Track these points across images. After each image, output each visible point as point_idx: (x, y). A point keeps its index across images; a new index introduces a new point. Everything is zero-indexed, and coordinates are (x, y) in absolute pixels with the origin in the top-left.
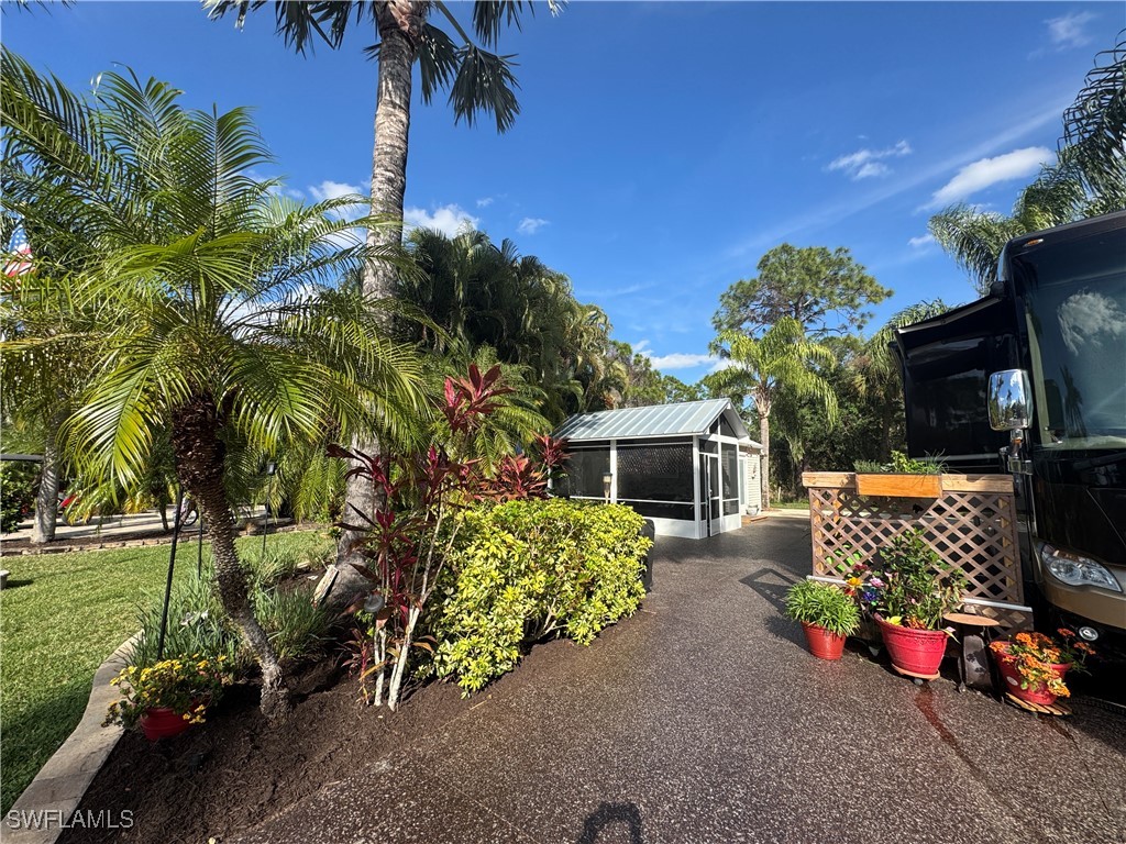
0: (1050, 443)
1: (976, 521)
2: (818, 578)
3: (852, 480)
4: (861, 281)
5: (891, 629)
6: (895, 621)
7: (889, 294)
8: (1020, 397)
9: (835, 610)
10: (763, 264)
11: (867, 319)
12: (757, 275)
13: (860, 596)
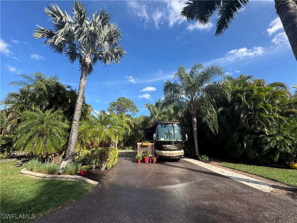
0: (157, 140)
1: (151, 147)
2: (138, 155)
3: (142, 144)
4: (135, 108)
5: (145, 158)
6: (145, 157)
7: (139, 111)
8: (155, 136)
9: (140, 157)
10: (119, 100)
11: (135, 114)
12: (117, 101)
13: (142, 156)
